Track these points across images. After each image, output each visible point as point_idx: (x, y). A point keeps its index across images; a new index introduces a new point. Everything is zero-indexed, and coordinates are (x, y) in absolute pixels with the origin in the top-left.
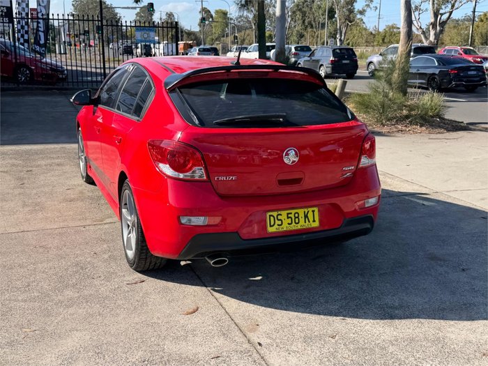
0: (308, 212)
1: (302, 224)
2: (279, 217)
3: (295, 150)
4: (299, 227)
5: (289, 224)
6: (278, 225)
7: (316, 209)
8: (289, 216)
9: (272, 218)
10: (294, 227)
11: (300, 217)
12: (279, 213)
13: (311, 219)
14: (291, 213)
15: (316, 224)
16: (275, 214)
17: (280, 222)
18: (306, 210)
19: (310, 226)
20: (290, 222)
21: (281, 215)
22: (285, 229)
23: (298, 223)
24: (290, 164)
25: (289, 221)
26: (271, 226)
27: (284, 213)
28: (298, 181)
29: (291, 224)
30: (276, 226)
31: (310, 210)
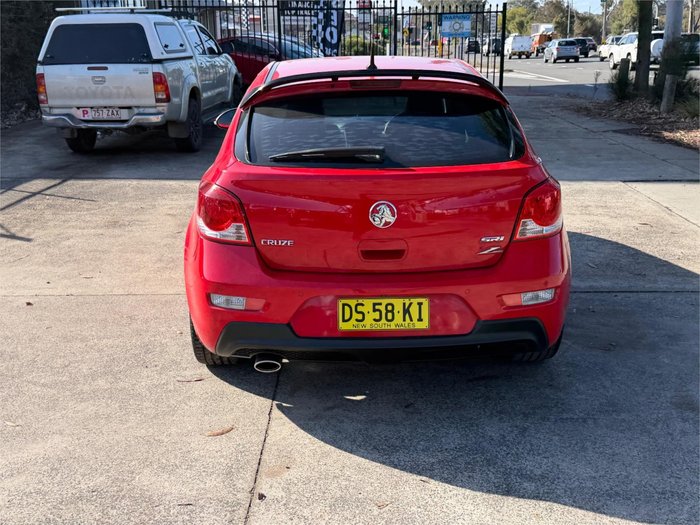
0: (411, 304)
1: (398, 323)
2: (360, 308)
4: (393, 327)
5: (375, 320)
6: (357, 320)
7: (425, 302)
8: (377, 307)
9: (347, 308)
10: (383, 325)
12: (360, 301)
14: (380, 304)
15: (424, 325)
16: (353, 302)
17: (360, 317)
18: (407, 302)
19: (411, 327)
20: (378, 318)
21: (362, 305)
22: (368, 327)
24: (380, 226)
25: (376, 315)
26: (344, 321)
28: (397, 254)
30: (353, 321)
31: (415, 301)
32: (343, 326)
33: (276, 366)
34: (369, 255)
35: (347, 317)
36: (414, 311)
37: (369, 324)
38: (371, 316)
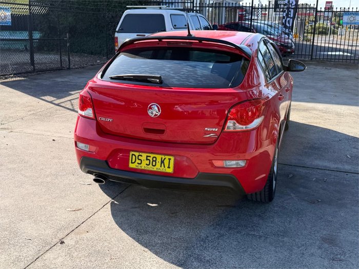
0: (165, 158)
1: (158, 168)
2: (140, 157)
3: (157, 106)
4: (155, 169)
5: (146, 164)
6: (138, 163)
8: (148, 158)
9: (134, 156)
10: (150, 168)
11: (157, 161)
12: (141, 154)
13: (167, 165)
14: (150, 157)
15: (171, 170)
16: (137, 154)
17: (140, 162)
18: (163, 157)
19: (164, 171)
21: (141, 156)
22: (143, 168)
23: (155, 166)
24: (153, 116)
25: (148, 162)
26: (132, 163)
27: (144, 155)
29: (149, 165)
30: (136, 164)
31: (167, 157)
32: (131, 166)
33: (103, 182)
34: (147, 130)
35: (133, 161)
36: (166, 162)
37: (143, 166)
38: (145, 162)
